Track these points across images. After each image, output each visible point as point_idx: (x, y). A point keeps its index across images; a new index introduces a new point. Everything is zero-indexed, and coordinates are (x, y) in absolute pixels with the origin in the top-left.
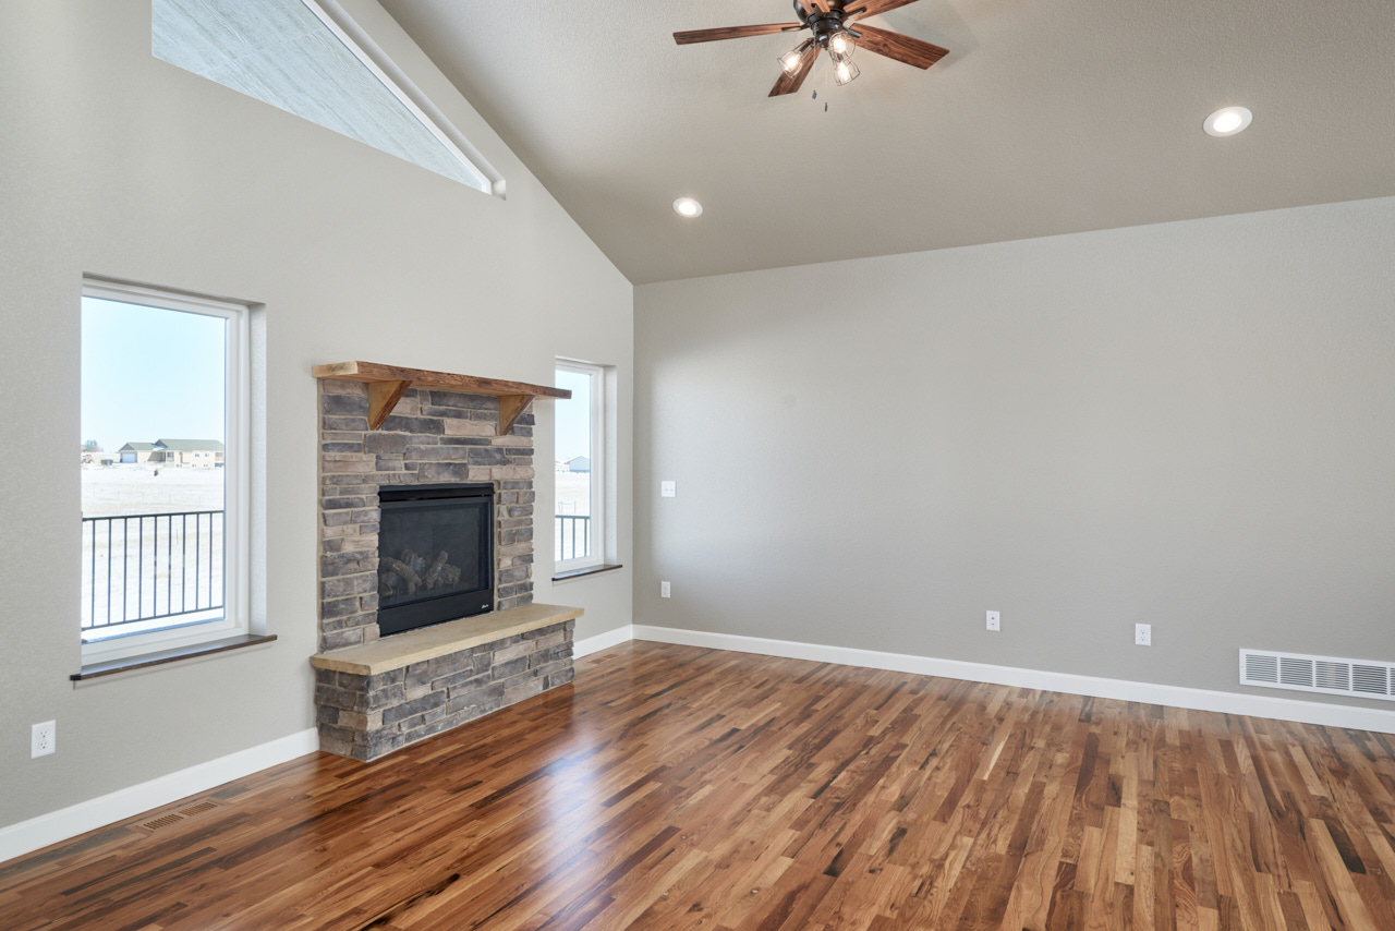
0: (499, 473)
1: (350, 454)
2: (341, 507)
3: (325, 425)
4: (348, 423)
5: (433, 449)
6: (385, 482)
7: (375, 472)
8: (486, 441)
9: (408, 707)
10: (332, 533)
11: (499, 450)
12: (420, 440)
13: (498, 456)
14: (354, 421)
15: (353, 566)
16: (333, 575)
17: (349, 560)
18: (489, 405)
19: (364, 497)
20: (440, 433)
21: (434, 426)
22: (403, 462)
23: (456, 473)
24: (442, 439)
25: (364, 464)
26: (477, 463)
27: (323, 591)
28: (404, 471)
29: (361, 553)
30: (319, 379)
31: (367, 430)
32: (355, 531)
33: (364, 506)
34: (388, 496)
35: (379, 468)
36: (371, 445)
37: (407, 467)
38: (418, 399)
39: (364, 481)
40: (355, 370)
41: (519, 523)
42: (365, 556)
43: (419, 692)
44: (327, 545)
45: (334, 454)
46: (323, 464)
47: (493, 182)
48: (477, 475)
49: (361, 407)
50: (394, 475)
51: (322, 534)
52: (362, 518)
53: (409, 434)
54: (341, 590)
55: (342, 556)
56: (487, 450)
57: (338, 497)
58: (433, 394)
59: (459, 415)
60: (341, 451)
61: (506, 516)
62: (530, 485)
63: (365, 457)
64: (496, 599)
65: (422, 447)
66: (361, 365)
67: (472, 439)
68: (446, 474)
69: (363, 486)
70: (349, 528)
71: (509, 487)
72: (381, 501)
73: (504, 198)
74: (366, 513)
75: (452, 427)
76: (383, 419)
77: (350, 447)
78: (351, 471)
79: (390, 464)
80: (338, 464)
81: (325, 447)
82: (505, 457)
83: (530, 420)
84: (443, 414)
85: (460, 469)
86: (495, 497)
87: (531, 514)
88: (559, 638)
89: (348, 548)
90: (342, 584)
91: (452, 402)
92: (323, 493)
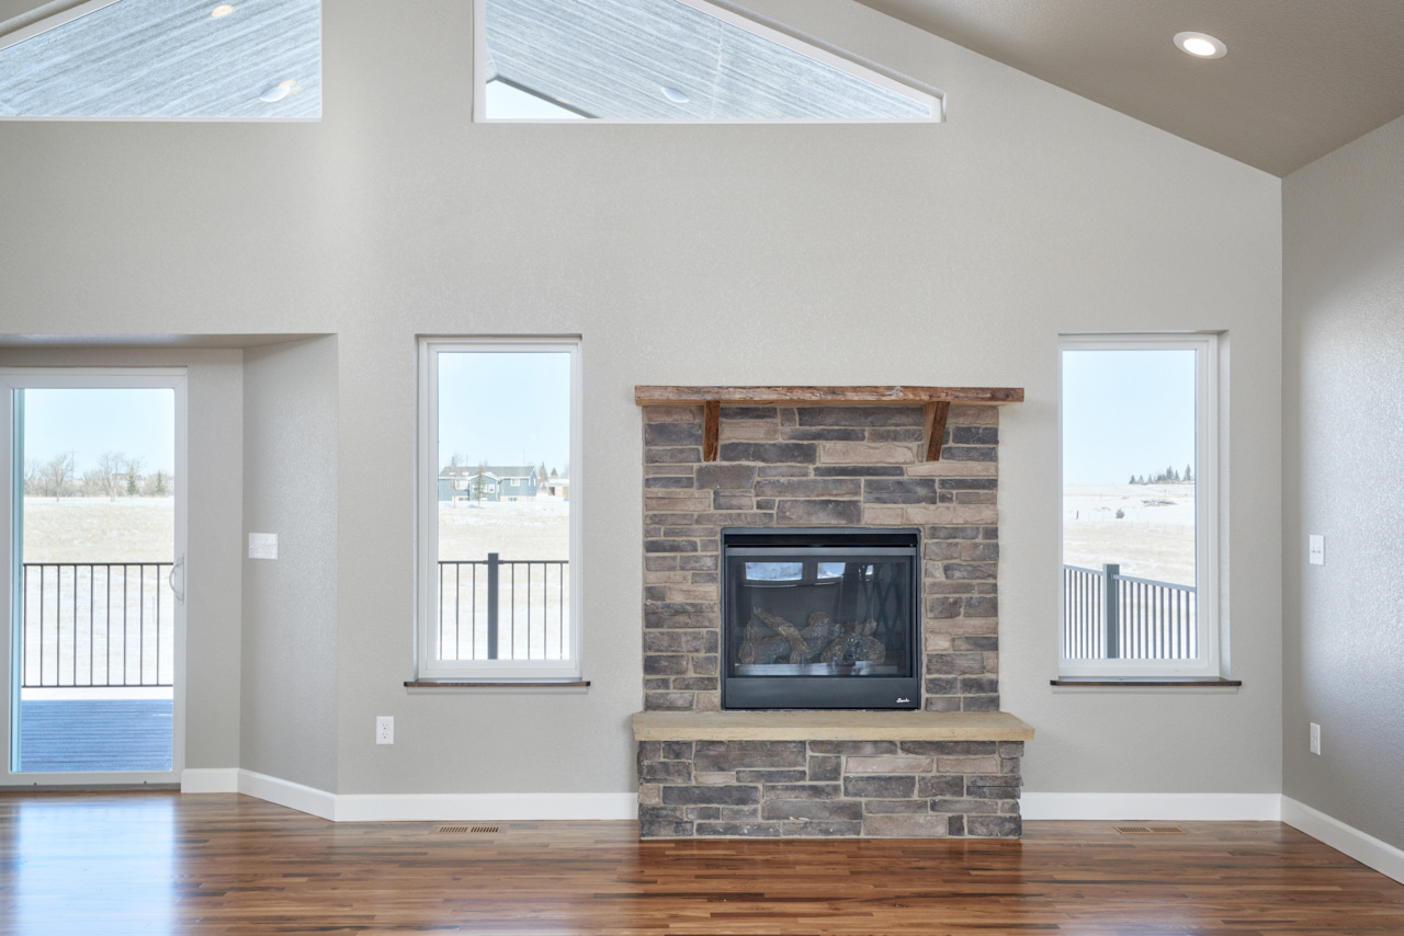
0: (916, 515)
1: (678, 490)
2: (665, 551)
3: (650, 459)
4: (673, 455)
5: (800, 482)
6: (728, 523)
7: (712, 510)
8: (897, 470)
9: (697, 791)
10: (656, 578)
11: (927, 482)
12: (781, 471)
13: (921, 491)
14: (682, 451)
15: (682, 619)
16: (657, 626)
17: (679, 611)
18: (898, 419)
19: (697, 540)
20: (814, 464)
21: (807, 454)
22: (755, 500)
23: (840, 514)
24: (816, 469)
25: (698, 501)
26: (879, 500)
27: (647, 645)
28: (755, 510)
29: (692, 605)
30: (643, 407)
31: (699, 461)
32: (685, 579)
33: (696, 550)
34: (731, 539)
35: (718, 507)
36: (705, 478)
37: (760, 505)
38: (778, 420)
39: (698, 522)
41: (968, 588)
42: (698, 610)
43: (717, 779)
44: (650, 592)
45: (659, 491)
46: (648, 501)
48: (878, 516)
49: (691, 435)
50: (739, 515)
51: (644, 579)
52: (693, 564)
53: (761, 464)
54: (666, 644)
55: (668, 606)
56: (899, 483)
57: (662, 538)
58: (802, 411)
59: (846, 436)
60: (664, 486)
61: (940, 576)
62: (992, 533)
63: (694, 491)
64: (924, 695)
65: (783, 480)
67: (869, 468)
68: (821, 515)
69: (695, 527)
70: (678, 575)
71: (945, 536)
72: (724, 545)
74: (697, 559)
75: (831, 453)
76: (714, 447)
77: (677, 482)
78: (679, 510)
79: (734, 502)
80: (663, 502)
81: (648, 483)
82: (930, 491)
83: (992, 437)
84: (817, 436)
85: (848, 509)
86: (922, 550)
87: (994, 577)
88: (990, 766)
89: (677, 598)
90: (666, 638)
91: (830, 420)
92: (647, 533)
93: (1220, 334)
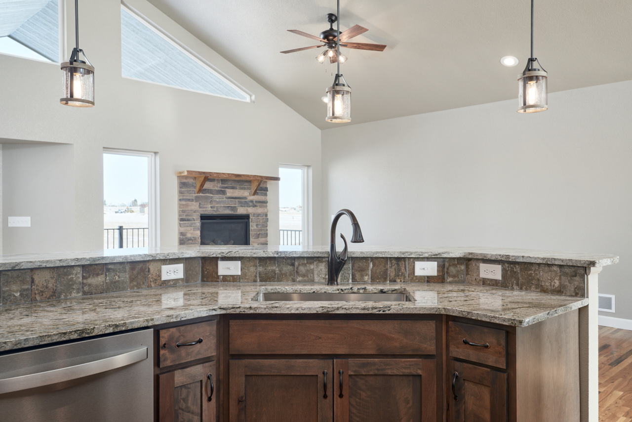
0: (250, 210)
1: (189, 202)
2: (186, 221)
3: (181, 193)
4: (188, 192)
5: (222, 201)
6: (203, 213)
7: (198, 209)
8: (245, 198)
10: (183, 230)
11: (252, 201)
12: (217, 197)
13: (251, 204)
14: (190, 191)
15: (190, 242)
16: (183, 244)
17: (190, 239)
18: (246, 184)
19: (195, 218)
20: (225, 195)
21: (224, 193)
22: (210, 206)
23: (232, 210)
24: (226, 197)
25: (194, 206)
26: (242, 206)
28: (210, 209)
29: (193, 237)
30: (178, 176)
31: (195, 194)
32: (191, 229)
33: (194, 221)
34: (203, 217)
35: (200, 207)
36: (197, 199)
37: (211, 207)
38: (216, 182)
39: (194, 212)
40: (186, 174)
41: (261, 230)
42: (195, 239)
44: (182, 234)
45: (184, 203)
46: (180, 206)
47: (251, 96)
48: (241, 211)
49: (193, 186)
50: (206, 210)
51: (179, 230)
52: (194, 225)
53: (212, 195)
55: (186, 238)
56: (246, 201)
57: (185, 217)
58: (222, 180)
59: (233, 188)
60: (186, 201)
61: (255, 228)
62: (266, 215)
63: (194, 203)
65: (218, 200)
66: (188, 171)
67: (239, 197)
68: (227, 210)
69: (194, 214)
70: (189, 228)
71: (256, 216)
72: (201, 219)
73: (254, 102)
74: (195, 223)
75: (230, 193)
76: (201, 190)
77: (189, 200)
78: (189, 208)
79: (205, 206)
80: (184, 206)
81: (180, 200)
82: (254, 204)
83: (266, 189)
84: (226, 188)
85: (234, 209)
86: (250, 220)
87: (267, 227)
89: (189, 235)
91: (230, 183)
92: (180, 216)
93: (308, 166)
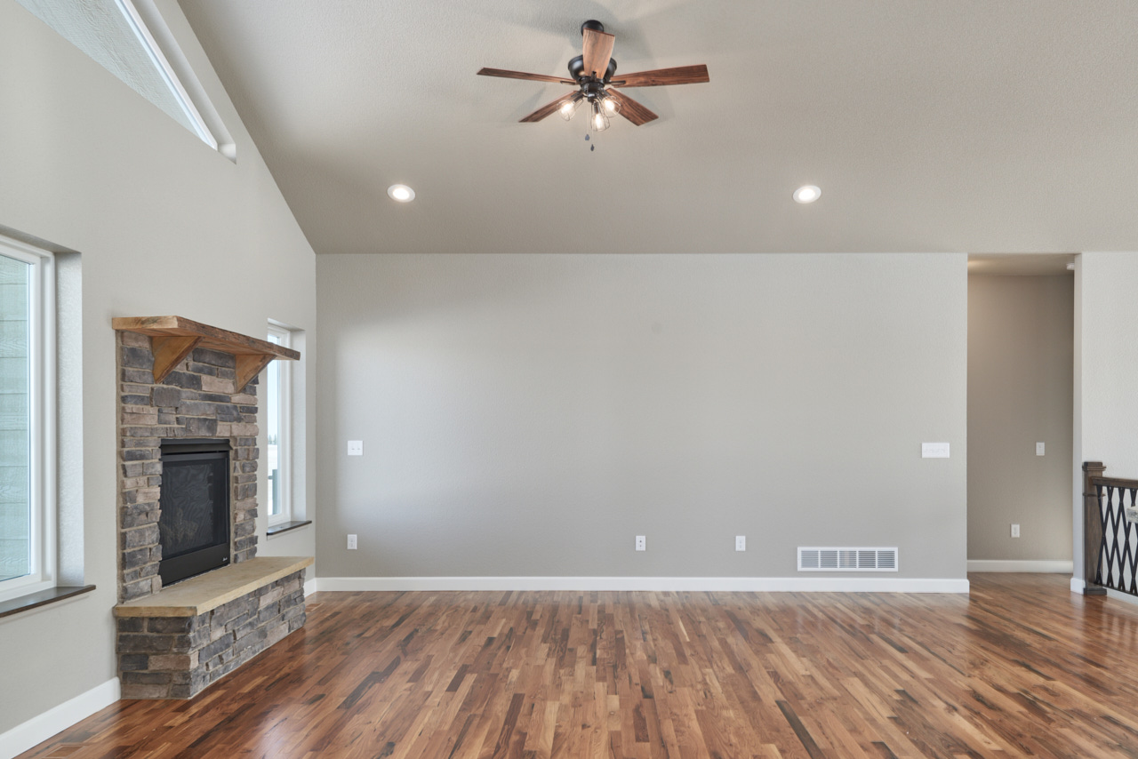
0: (235, 430)
1: (141, 407)
2: (137, 459)
3: (123, 376)
4: (139, 376)
5: (195, 404)
6: (164, 436)
7: (158, 426)
8: (228, 399)
9: (212, 647)
10: (128, 484)
11: (236, 408)
12: (187, 393)
13: (235, 414)
14: (144, 374)
15: (144, 517)
16: (130, 526)
17: (141, 511)
18: (229, 363)
19: (151, 449)
20: (199, 389)
21: (195, 382)
22: (174, 416)
23: (209, 429)
24: (200, 395)
25: (150, 417)
26: (222, 420)
27: (123, 541)
28: (176, 426)
29: (149, 504)
30: (117, 331)
31: (153, 383)
32: (145, 483)
33: (150, 458)
34: (168, 448)
35: (160, 422)
36: (156, 398)
37: (178, 421)
39: (151, 434)
40: (175, 325)
41: (248, 479)
42: (151, 508)
43: (218, 634)
44: (127, 496)
45: (131, 407)
46: (122, 414)
48: (221, 431)
49: (147, 360)
50: (170, 428)
51: (121, 485)
52: (149, 470)
53: (180, 388)
54: (137, 539)
55: (136, 508)
56: (228, 407)
57: (134, 449)
59: (212, 372)
60: (136, 403)
61: (241, 471)
62: (255, 442)
63: (149, 408)
64: (233, 552)
65: (188, 402)
66: (180, 320)
67: (220, 396)
68: (203, 429)
69: (151, 438)
70: (141, 481)
71: (243, 443)
72: (163, 454)
73: (234, 161)
74: (151, 466)
75: (211, 384)
76: (169, 376)
77: (142, 400)
78: (143, 423)
79: (167, 418)
80: (134, 416)
81: (124, 399)
82: (239, 414)
83: (256, 380)
84: (200, 370)
85: (212, 425)
86: (232, 454)
87: (256, 470)
88: (295, 585)
89: (141, 500)
90: (138, 535)
91: (207, 358)
92: (123, 444)
